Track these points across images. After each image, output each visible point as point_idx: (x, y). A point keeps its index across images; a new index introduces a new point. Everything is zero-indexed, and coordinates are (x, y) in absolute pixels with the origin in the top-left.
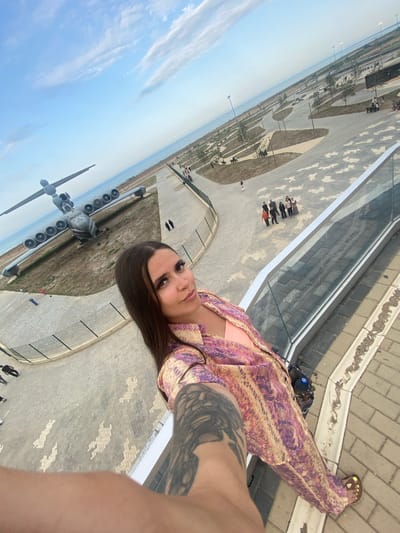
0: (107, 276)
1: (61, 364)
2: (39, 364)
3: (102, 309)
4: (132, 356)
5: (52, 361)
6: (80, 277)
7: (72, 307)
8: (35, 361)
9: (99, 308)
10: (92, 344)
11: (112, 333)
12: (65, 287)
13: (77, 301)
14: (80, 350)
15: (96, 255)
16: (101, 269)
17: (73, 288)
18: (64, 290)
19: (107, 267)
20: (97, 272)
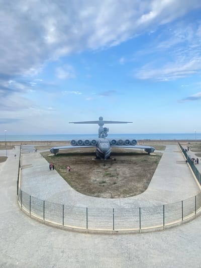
0: (96, 188)
1: (33, 223)
2: (24, 212)
3: (78, 207)
4: (72, 262)
5: (30, 216)
6: (81, 177)
7: (65, 192)
8: (24, 209)
9: (78, 205)
10: (57, 227)
11: (73, 230)
13: (69, 191)
14: (48, 224)
15: (99, 170)
16: (96, 180)
17: (74, 181)
18: (69, 178)
19: (100, 182)
20: (92, 181)
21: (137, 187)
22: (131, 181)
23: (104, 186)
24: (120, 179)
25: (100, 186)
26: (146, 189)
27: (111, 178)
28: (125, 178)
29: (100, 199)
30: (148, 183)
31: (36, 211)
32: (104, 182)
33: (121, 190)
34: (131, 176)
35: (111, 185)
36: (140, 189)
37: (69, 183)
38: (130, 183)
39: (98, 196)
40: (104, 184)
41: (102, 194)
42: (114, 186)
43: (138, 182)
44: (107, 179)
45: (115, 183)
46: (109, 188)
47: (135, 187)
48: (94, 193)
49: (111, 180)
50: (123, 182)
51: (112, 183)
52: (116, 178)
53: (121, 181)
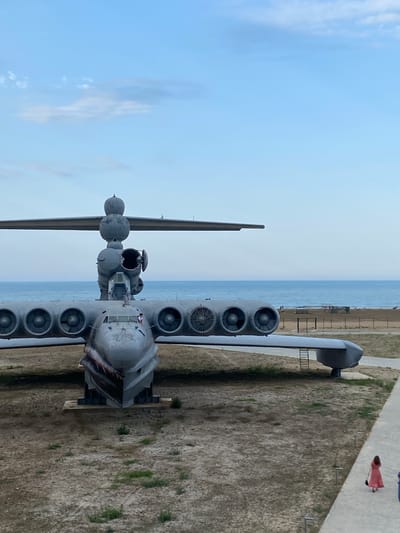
15: (90, 458)
16: (70, 508)
19: (92, 513)
20: (53, 511)
22: (244, 507)
24: (193, 495)
27: (150, 494)
28: (218, 489)
30: (322, 512)
32: (115, 515)
34: (245, 482)
35: (147, 525)
38: (239, 516)
40: (112, 524)
42: (159, 530)
43: (279, 506)
44: (130, 501)
45: (165, 518)
49: (149, 503)
50: (206, 509)
51: (150, 516)
52: (172, 493)
53: (195, 504)
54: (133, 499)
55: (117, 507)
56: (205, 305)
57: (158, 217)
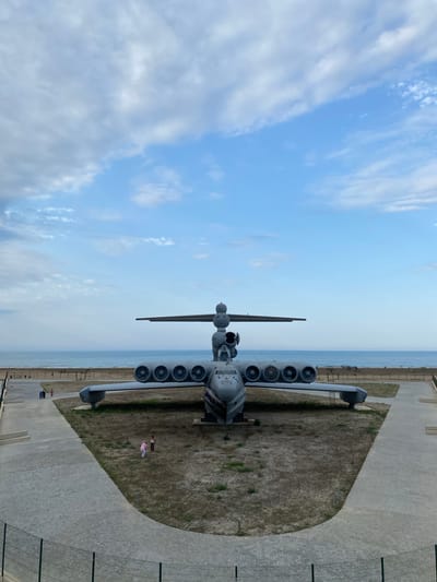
0: (197, 503)
6: (158, 473)
7: (107, 514)
9: (140, 555)
12: (127, 471)
13: (121, 512)
15: (208, 453)
16: (198, 483)
17: (136, 483)
18: (123, 474)
19: (209, 487)
20: (187, 484)
21: (315, 504)
22: (299, 486)
23: (219, 498)
24: (267, 478)
25: (209, 498)
26: (339, 508)
27: (243, 477)
28: (282, 475)
29: (207, 537)
30: (346, 492)
31: (21, 569)
32: (222, 488)
33: (269, 511)
34: (298, 471)
35: (240, 495)
36: (323, 507)
37: (123, 489)
38: (295, 492)
39: (202, 530)
40: (220, 494)
41: (214, 523)
42: (248, 498)
43: (319, 487)
44: (231, 480)
45: (252, 492)
46: (234, 505)
47: (308, 503)
48: (190, 519)
49: (242, 482)
50: (276, 487)
51: (243, 490)
52: (255, 476)
53: (269, 483)
54: (233, 479)
55: (224, 484)
56: (273, 364)
57: (245, 314)
